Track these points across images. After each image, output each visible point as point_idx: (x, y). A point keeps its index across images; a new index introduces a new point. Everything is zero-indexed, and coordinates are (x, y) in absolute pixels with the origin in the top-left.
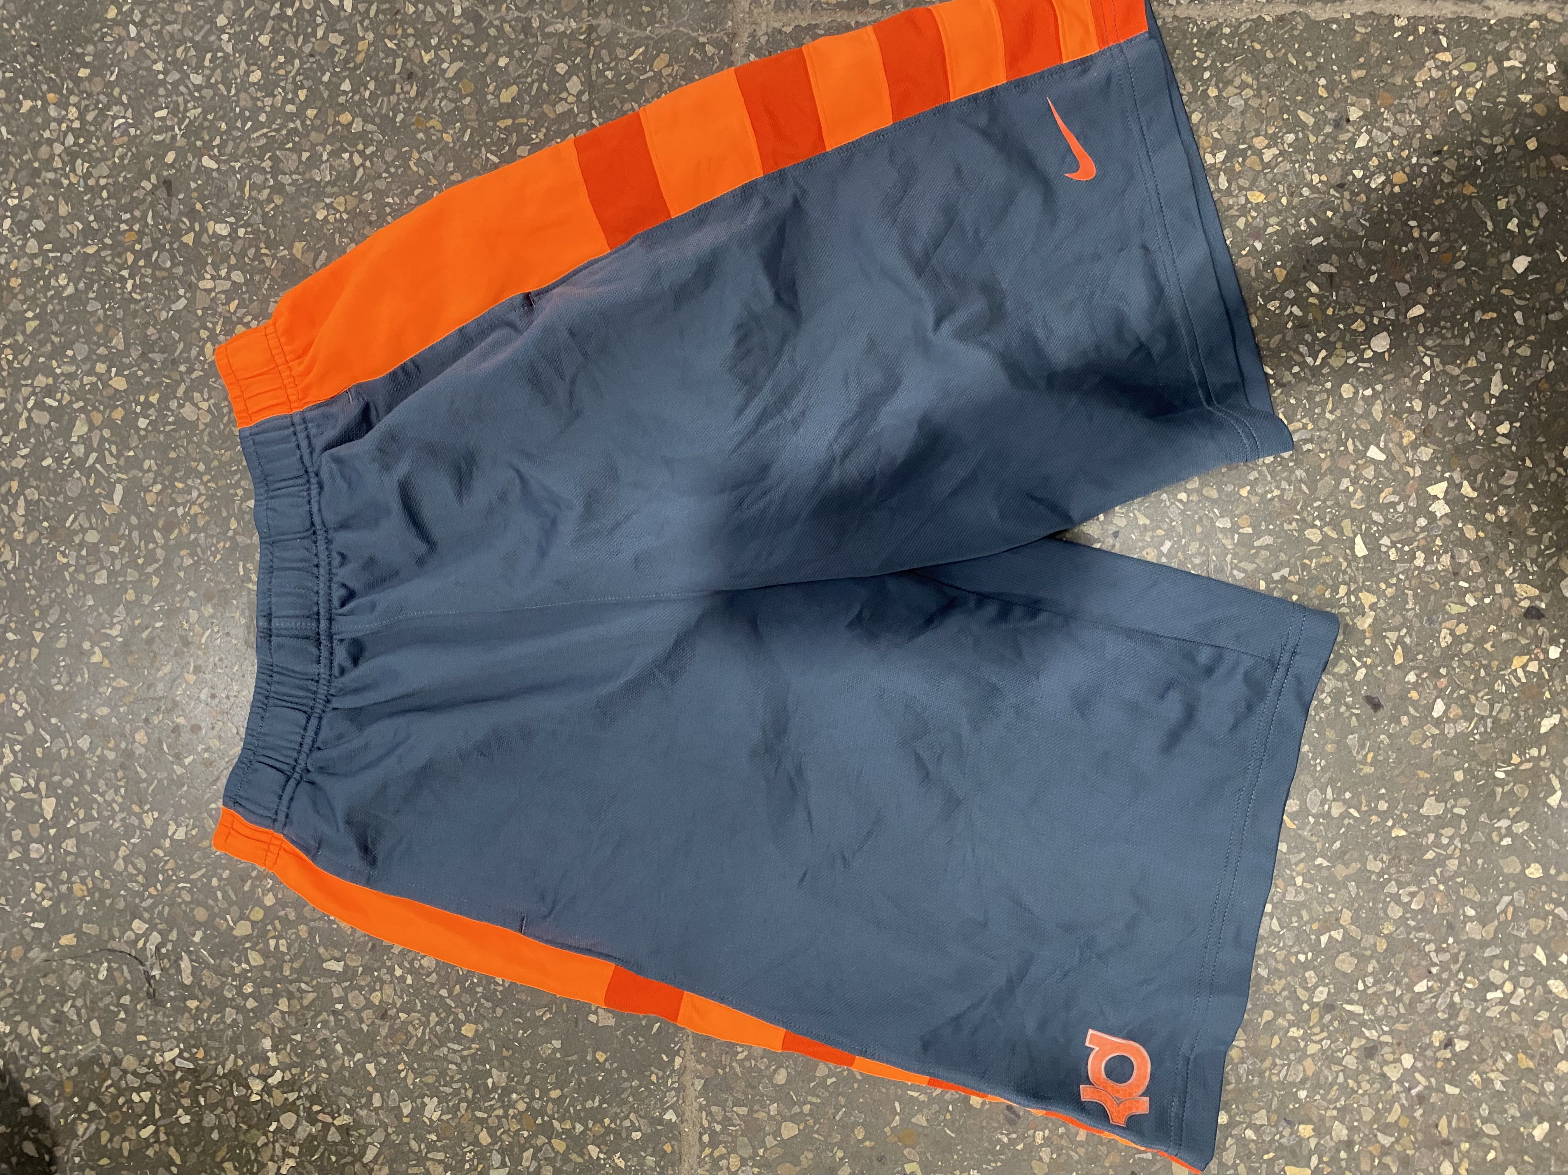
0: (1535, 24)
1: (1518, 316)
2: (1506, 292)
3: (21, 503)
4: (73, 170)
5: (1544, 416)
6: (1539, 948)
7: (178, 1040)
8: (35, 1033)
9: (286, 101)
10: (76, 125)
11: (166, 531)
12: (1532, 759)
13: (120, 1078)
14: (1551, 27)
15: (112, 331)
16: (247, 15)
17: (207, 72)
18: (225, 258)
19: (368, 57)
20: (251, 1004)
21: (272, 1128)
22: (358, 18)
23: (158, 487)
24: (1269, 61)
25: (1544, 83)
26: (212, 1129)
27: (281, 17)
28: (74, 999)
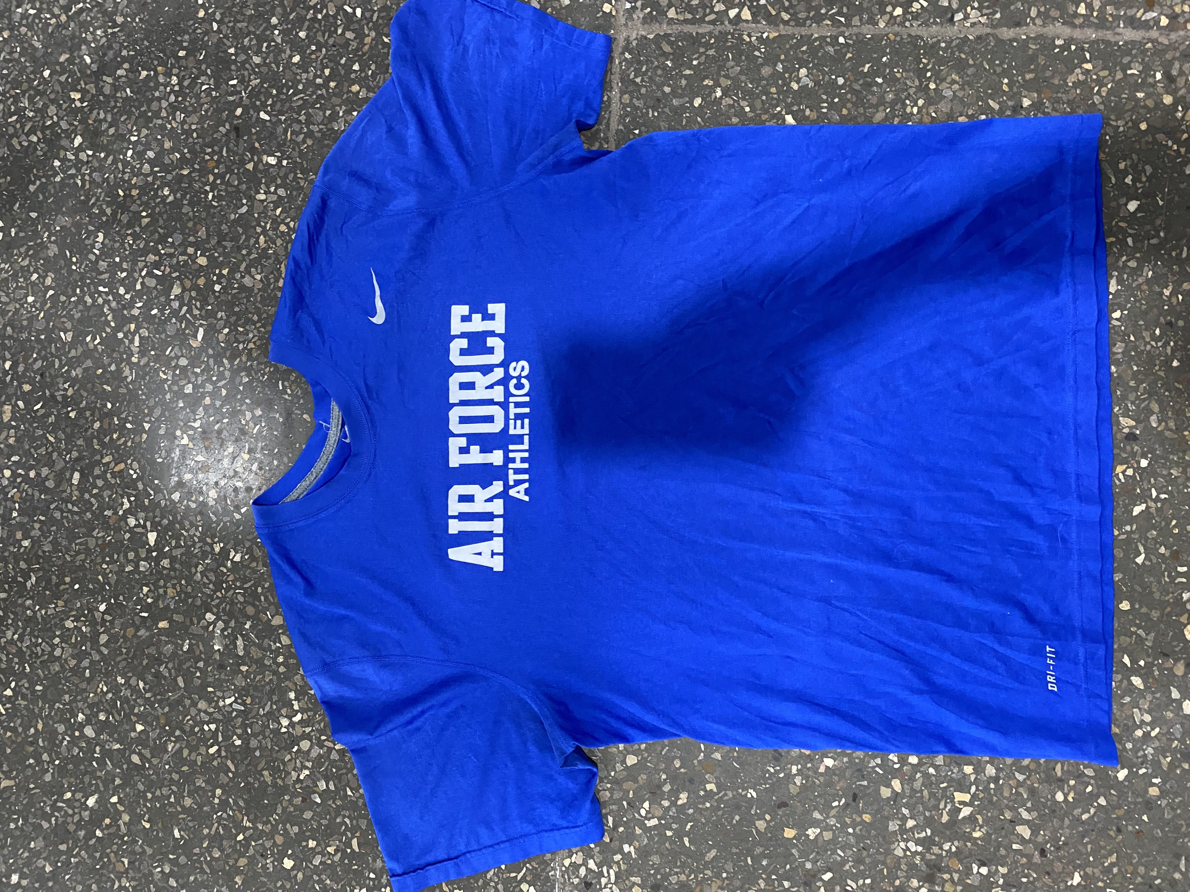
0: (1149, 45)
1: (1130, 241)
2: (1122, 224)
3: (137, 338)
4: (174, 119)
5: (1144, 307)
6: (1125, 656)
7: (235, 691)
8: (141, 684)
9: (316, 76)
10: (177, 88)
11: (231, 359)
12: (1127, 532)
13: (197, 715)
14: (1160, 47)
15: (199, 226)
16: (291, 17)
17: (264, 55)
18: (273, 180)
19: (371, 48)
20: (282, 669)
21: (295, 750)
22: (364, 22)
23: (226, 331)
24: (971, 66)
25: (1154, 85)
26: (255, 749)
27: (314, 19)
28: (167, 663)
